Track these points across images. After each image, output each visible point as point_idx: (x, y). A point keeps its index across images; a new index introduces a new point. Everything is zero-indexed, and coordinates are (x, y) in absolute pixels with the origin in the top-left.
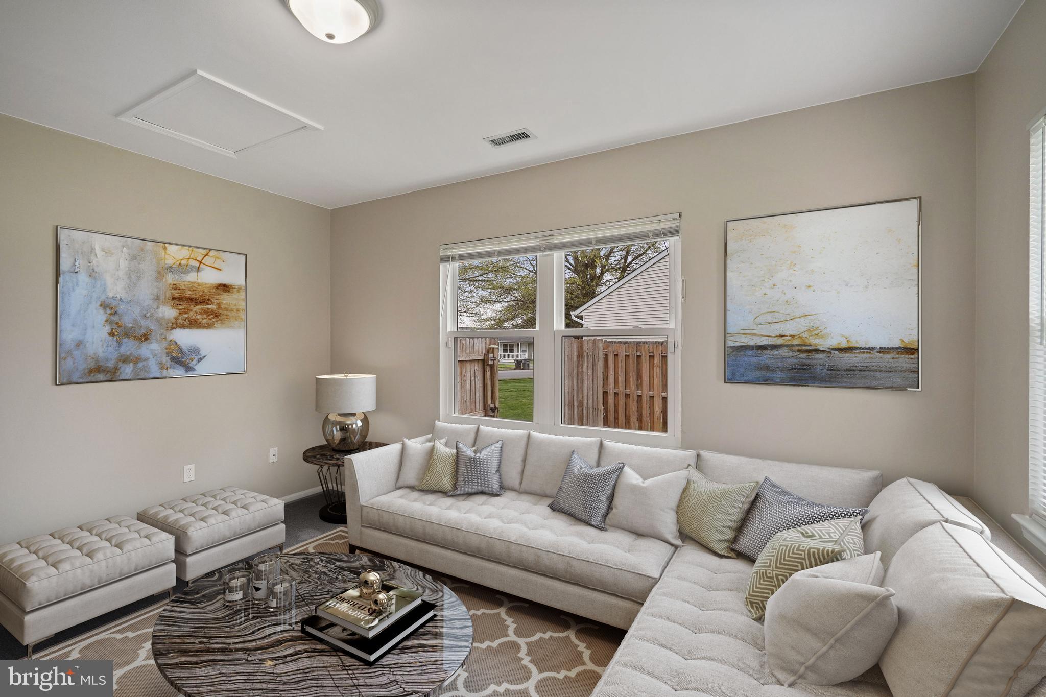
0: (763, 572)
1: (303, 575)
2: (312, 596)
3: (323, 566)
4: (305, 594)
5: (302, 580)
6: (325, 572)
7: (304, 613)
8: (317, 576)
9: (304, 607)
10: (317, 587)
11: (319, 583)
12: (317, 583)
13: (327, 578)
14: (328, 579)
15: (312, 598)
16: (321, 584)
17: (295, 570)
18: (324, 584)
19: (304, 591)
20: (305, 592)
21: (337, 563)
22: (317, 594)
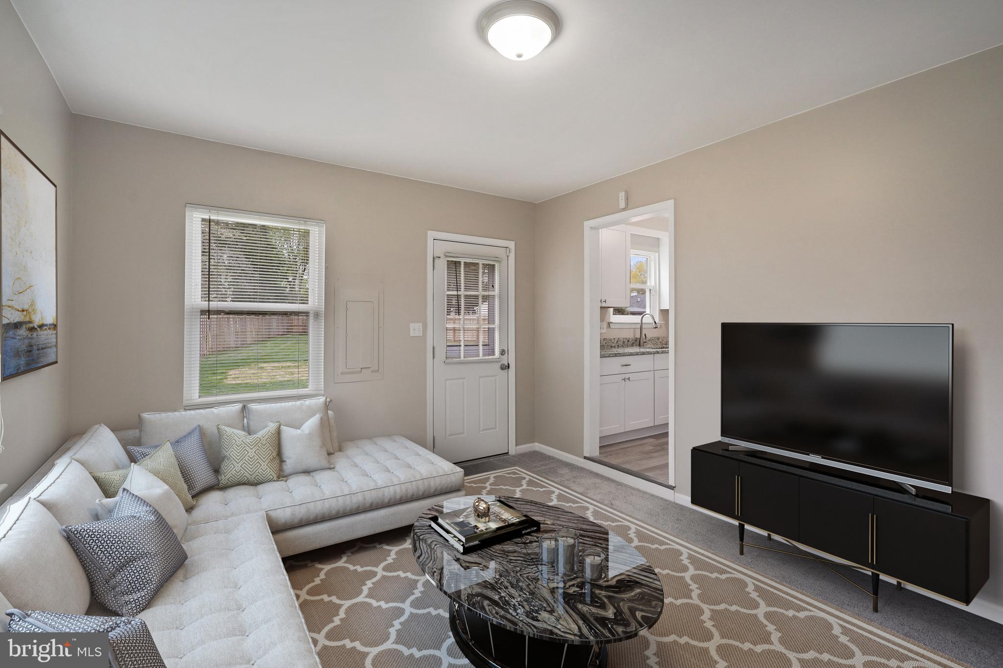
0: (234, 473)
1: (536, 589)
2: (525, 561)
3: (514, 598)
4: (531, 565)
5: (536, 583)
6: (512, 587)
7: (530, 547)
8: (520, 584)
9: (531, 553)
10: (521, 569)
11: (518, 574)
12: (521, 575)
13: (511, 578)
14: (509, 577)
15: (525, 559)
16: (517, 572)
17: (546, 601)
18: (513, 571)
19: (532, 569)
20: (532, 567)
21: (496, 598)
22: (520, 562)
